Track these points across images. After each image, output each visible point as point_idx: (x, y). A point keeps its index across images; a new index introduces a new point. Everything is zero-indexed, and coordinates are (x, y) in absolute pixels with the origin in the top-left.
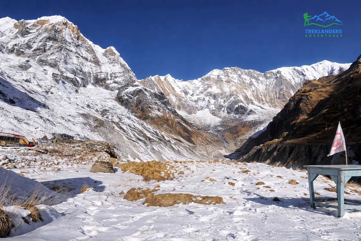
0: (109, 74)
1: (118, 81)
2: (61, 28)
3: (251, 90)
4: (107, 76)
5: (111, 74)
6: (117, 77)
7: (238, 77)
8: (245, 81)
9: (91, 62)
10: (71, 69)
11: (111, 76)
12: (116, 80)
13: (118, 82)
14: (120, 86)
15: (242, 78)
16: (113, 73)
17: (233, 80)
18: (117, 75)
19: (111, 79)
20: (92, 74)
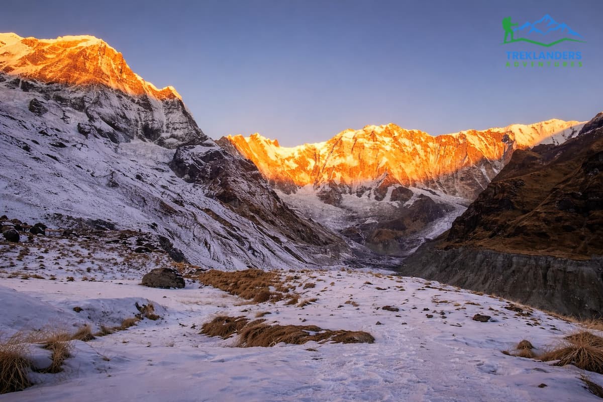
0: (165, 124)
1: (179, 135)
2: (95, 55)
3: (413, 164)
4: (162, 126)
5: (168, 124)
6: (177, 128)
7: (393, 141)
8: (403, 148)
9: (140, 105)
10: (108, 114)
11: (168, 128)
12: (175, 133)
13: (177, 136)
14: (180, 143)
15: (399, 143)
16: (170, 123)
17: (383, 146)
18: (177, 126)
19: (167, 132)
20: (140, 122)
